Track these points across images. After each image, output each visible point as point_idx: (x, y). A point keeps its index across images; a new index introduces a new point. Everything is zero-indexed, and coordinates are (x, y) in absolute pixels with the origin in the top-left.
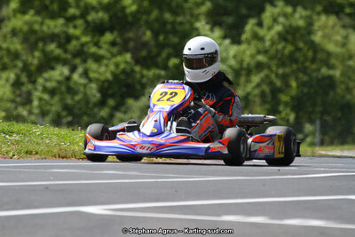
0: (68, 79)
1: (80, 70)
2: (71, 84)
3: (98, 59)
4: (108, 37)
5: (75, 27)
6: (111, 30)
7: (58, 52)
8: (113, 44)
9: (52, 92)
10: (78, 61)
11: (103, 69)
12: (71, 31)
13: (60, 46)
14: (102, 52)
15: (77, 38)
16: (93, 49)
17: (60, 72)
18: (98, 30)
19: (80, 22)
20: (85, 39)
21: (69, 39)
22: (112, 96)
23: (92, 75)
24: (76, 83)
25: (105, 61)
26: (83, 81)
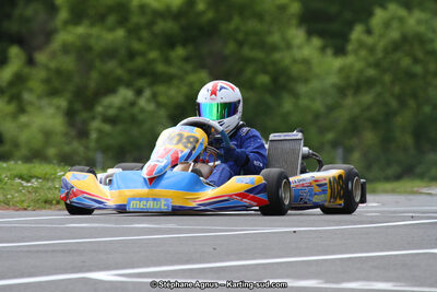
0: (133, 104)
1: (147, 93)
2: (136, 110)
3: (168, 79)
4: (180, 52)
5: (140, 40)
6: (184, 43)
7: (119, 72)
8: (186, 59)
9: (112, 121)
10: (142, 82)
11: (173, 92)
12: (136, 46)
13: (121, 64)
14: (173, 70)
15: (143, 54)
16: (160, 67)
17: (124, 95)
18: (169, 42)
19: (145, 34)
20: (153, 55)
21: (132, 55)
23: (161, 99)
24: (142, 110)
25: (176, 82)
26: (151, 107)
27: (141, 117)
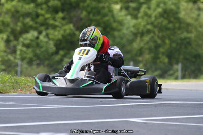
0: (37, 38)
1: (44, 33)
2: (39, 41)
3: (54, 27)
4: (61, 15)
5: (42, 9)
6: (63, 11)
7: (31, 23)
8: (64, 18)
9: (28, 46)
10: (42, 28)
11: (56, 33)
12: (39, 11)
13: (33, 20)
14: (57, 23)
15: (43, 15)
16: (51, 22)
17: (32, 34)
18: (55, 10)
19: (44, 6)
20: (48, 16)
21: (37, 15)
22: (63, 49)
23: (51, 37)
24: (41, 41)
25: (58, 29)
26: (46, 40)
27: (41, 44)
